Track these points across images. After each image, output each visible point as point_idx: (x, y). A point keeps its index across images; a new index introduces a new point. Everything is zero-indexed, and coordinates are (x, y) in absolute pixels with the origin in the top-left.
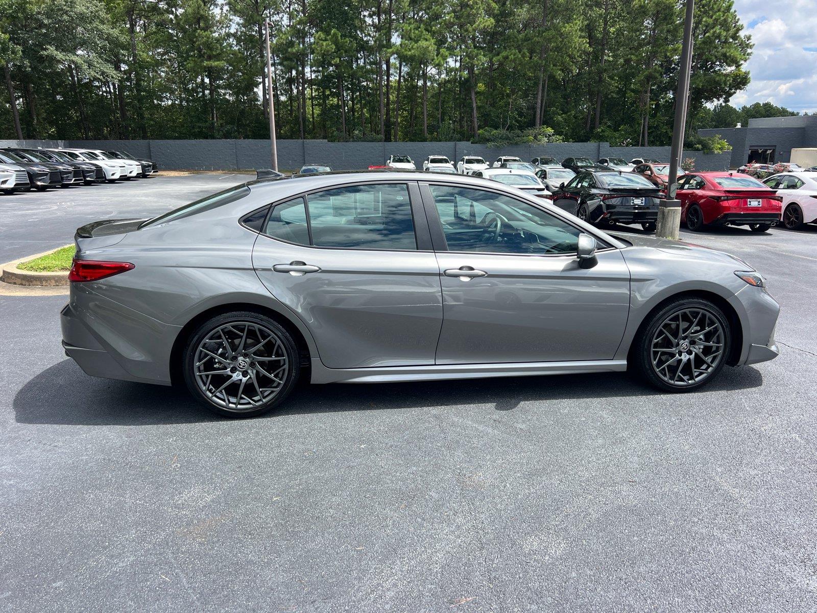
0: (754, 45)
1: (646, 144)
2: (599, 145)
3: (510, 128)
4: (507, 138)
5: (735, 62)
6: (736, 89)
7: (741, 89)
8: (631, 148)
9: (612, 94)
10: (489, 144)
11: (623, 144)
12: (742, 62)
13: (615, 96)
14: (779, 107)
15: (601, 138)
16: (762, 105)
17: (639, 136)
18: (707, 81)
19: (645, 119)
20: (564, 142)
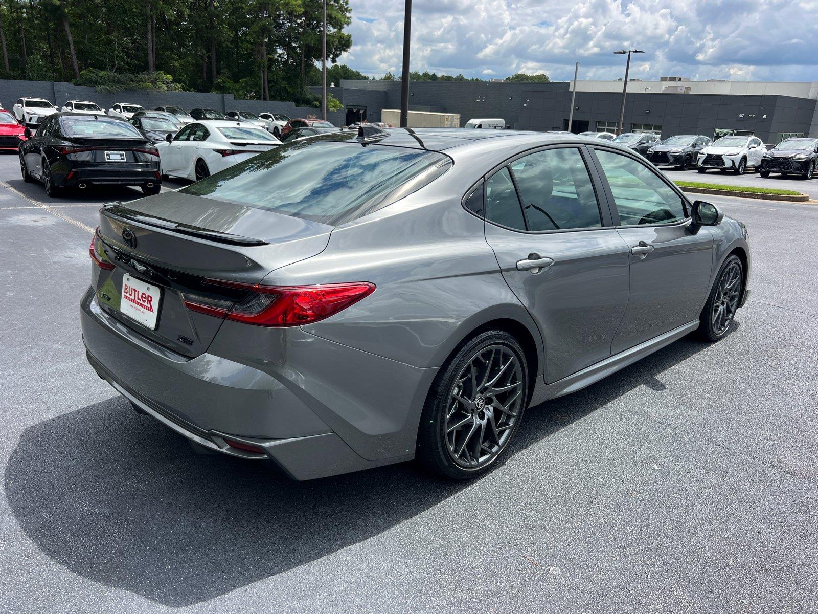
0: (351, 9)
1: (268, 98)
2: (223, 97)
3: (120, 70)
4: (119, 82)
5: (338, 24)
6: (341, 51)
7: (345, 50)
8: (255, 102)
9: (227, 43)
10: (99, 88)
11: (247, 97)
12: (345, 26)
13: (229, 45)
14: (354, 70)
15: (222, 89)
16: (340, 67)
17: (260, 89)
18: (317, 40)
19: (264, 73)
20: (186, 91)
